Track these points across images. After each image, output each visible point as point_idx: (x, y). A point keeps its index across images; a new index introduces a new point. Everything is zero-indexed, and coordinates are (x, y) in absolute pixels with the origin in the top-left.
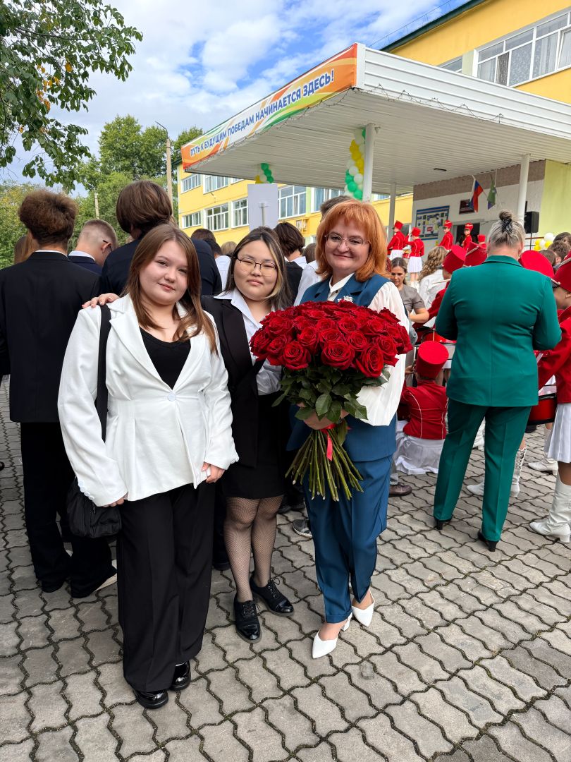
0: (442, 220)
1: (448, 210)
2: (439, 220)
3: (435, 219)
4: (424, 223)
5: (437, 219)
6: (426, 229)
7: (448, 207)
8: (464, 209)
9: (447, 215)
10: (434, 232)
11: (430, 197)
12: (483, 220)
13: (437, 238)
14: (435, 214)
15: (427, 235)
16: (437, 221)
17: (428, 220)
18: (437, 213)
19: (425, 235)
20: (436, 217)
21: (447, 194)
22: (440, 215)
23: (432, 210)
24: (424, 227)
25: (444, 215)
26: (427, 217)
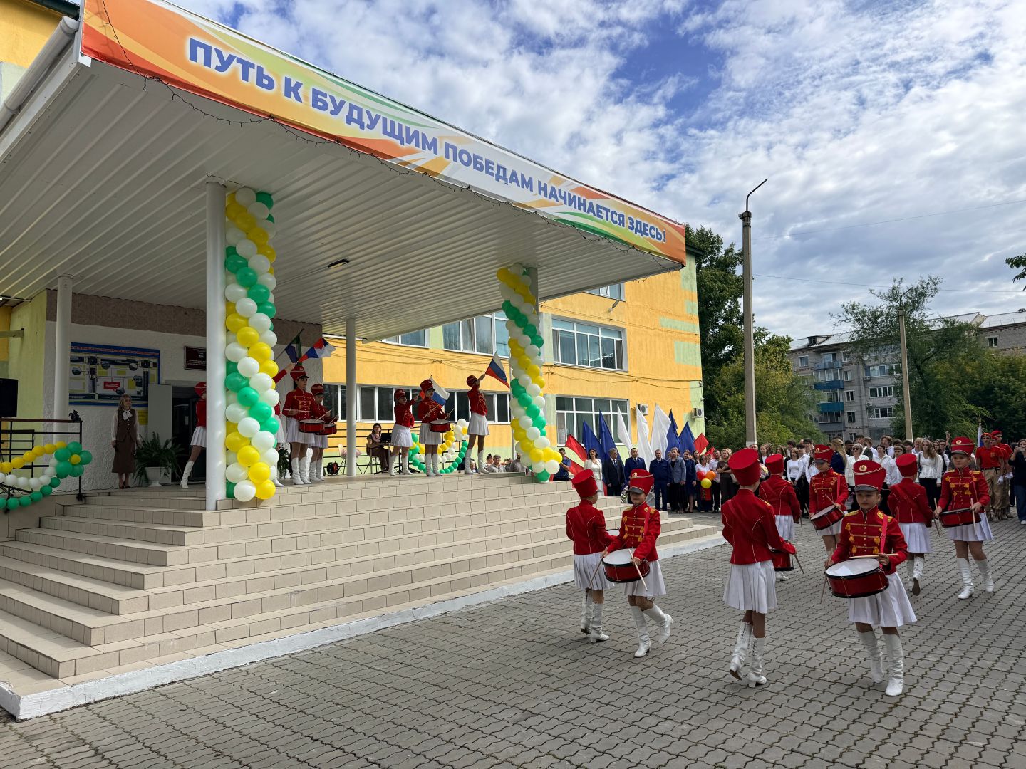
0: (146, 374)
1: (158, 357)
2: (140, 372)
3: (126, 369)
4: (93, 372)
5: (133, 369)
6: (99, 383)
8: (195, 362)
9: (157, 365)
13: (145, 406)
14: (124, 358)
15: (101, 397)
16: (133, 374)
17: (106, 367)
18: (130, 358)
19: (99, 395)
20: (128, 365)
21: (150, 329)
22: (140, 363)
23: (116, 351)
24: (92, 379)
25: (151, 365)
26: (99, 361)
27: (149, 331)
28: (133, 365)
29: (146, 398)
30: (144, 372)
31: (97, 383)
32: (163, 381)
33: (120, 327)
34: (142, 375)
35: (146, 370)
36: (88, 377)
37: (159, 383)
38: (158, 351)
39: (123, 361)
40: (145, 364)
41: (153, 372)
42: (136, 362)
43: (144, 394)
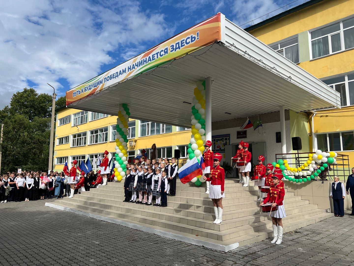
0: (226, 142)
1: (229, 136)
2: (225, 142)
4: (215, 143)
5: (223, 141)
6: (216, 147)
7: (229, 134)
8: (239, 136)
9: (229, 139)
10: (222, 149)
11: (217, 129)
12: (253, 142)
13: (225, 152)
14: (221, 138)
15: (217, 150)
16: (223, 143)
17: (217, 142)
23: (219, 137)
26: (216, 140)
27: (228, 129)
33: (221, 129)
40: (226, 139)
42: (223, 139)
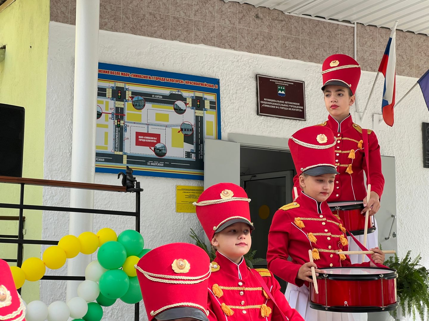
0: (199, 121)
3: (168, 110)
5: (180, 111)
8: (269, 103)
9: (216, 106)
14: (166, 91)
16: (177, 119)
17: (138, 106)
18: (175, 91)
19: (129, 157)
20: (173, 103)
21: (205, 41)
22: (189, 101)
23: (153, 78)
24: (118, 126)
25: (207, 105)
26: (128, 94)
27: (202, 46)
28: (180, 104)
29: (199, 164)
30: (197, 117)
31: (126, 135)
32: (224, 135)
33: (160, 37)
34: (192, 122)
35: (199, 113)
36: (111, 124)
37: (219, 137)
38: (216, 81)
39: (164, 97)
40: (198, 104)
41: (209, 117)
42: (184, 99)
43: (197, 157)
